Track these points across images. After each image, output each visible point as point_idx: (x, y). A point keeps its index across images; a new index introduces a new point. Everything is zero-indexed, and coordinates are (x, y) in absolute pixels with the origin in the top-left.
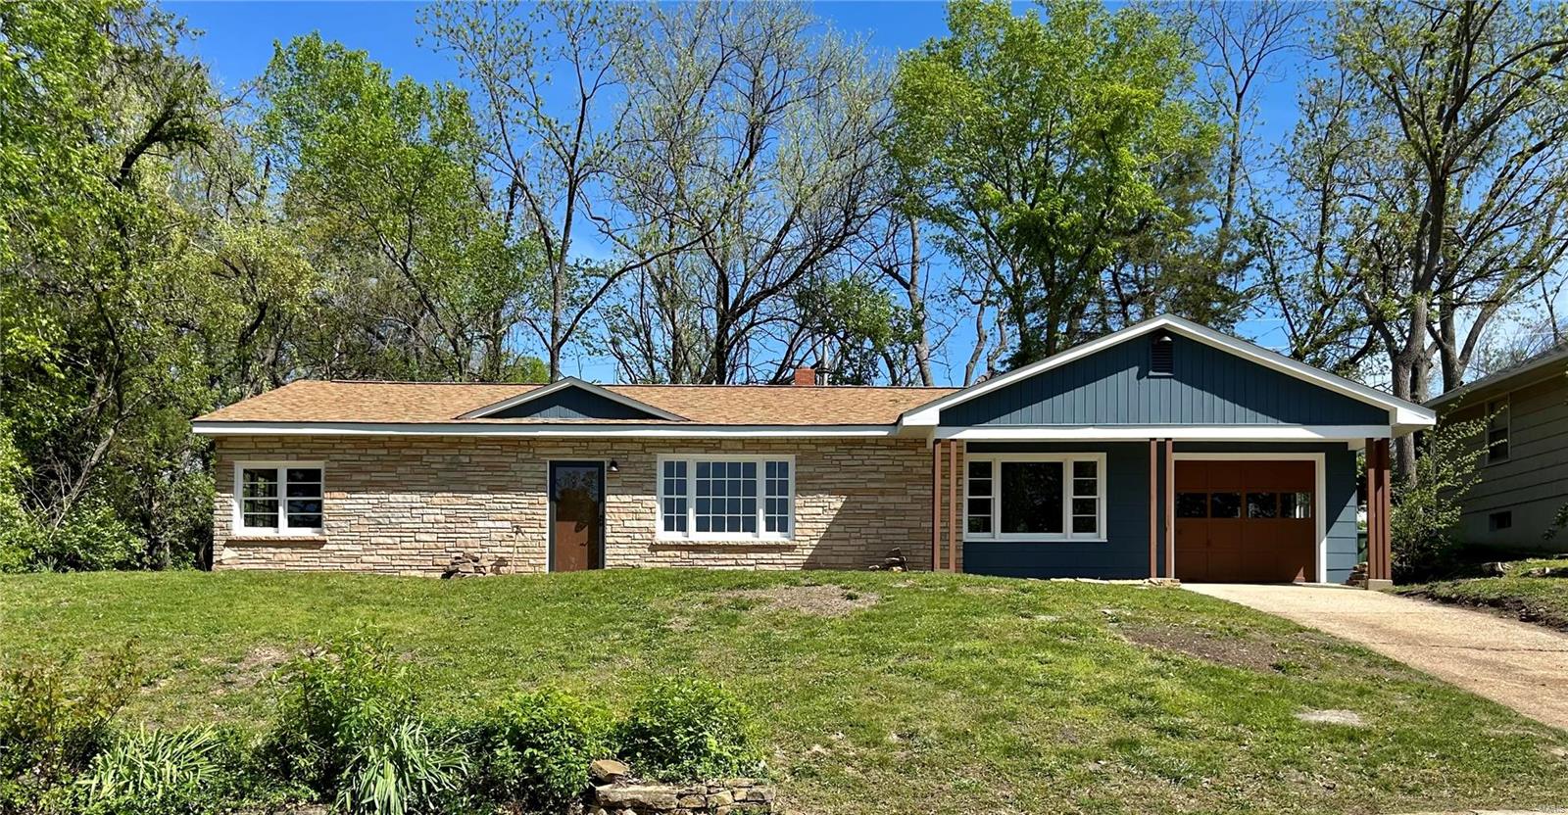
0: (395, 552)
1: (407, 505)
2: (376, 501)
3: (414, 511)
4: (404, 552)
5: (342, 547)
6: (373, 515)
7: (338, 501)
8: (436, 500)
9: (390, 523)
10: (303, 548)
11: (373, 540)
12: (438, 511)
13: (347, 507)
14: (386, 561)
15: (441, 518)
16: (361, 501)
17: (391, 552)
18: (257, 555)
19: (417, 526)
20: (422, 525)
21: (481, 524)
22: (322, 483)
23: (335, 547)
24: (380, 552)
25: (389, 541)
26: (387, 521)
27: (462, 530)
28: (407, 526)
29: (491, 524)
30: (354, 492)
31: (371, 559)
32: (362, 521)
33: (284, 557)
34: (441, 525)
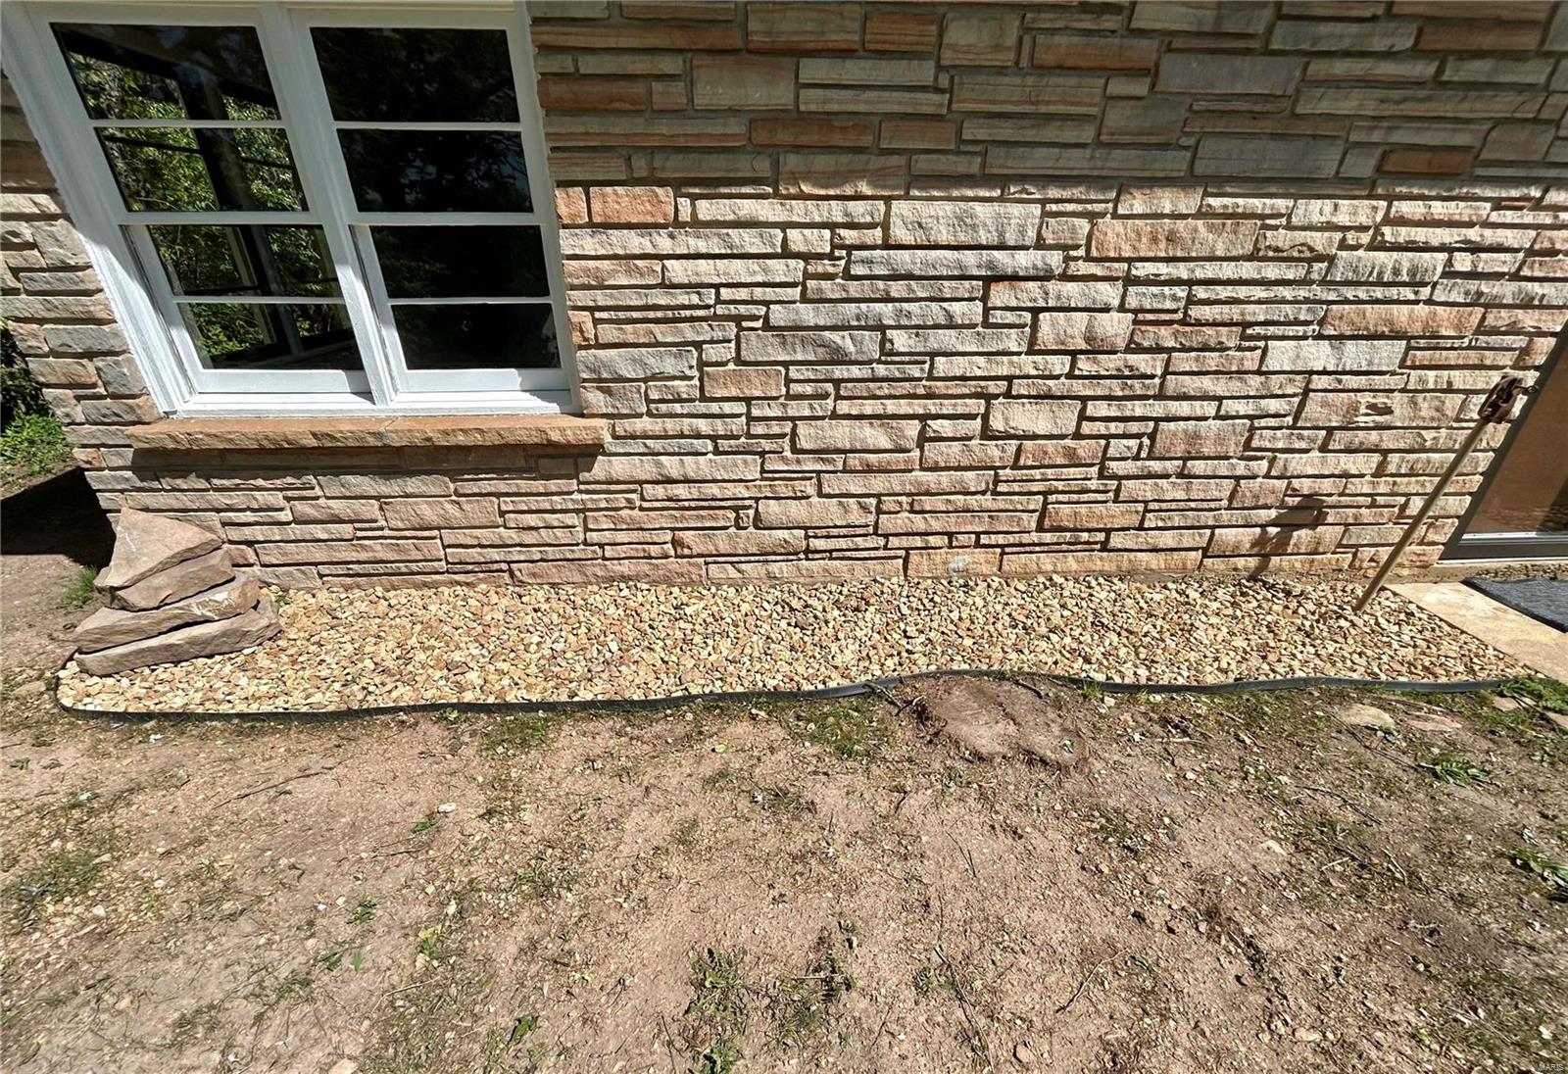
0: (895, 482)
1: (970, 258)
2: (821, 240)
3: (1001, 295)
4: (929, 478)
5: (671, 465)
6: (808, 314)
7: (636, 242)
8: (1114, 235)
9: (887, 353)
10: (502, 472)
11: (807, 436)
12: (1109, 293)
13: (678, 271)
14: (856, 516)
15: (1115, 326)
16: (748, 240)
17: (878, 483)
18: (303, 508)
19: (1003, 367)
20: (1028, 365)
21: (1281, 355)
22: (530, 127)
23: (644, 468)
24: (831, 485)
25: (874, 436)
26: (870, 342)
27: (1192, 384)
28: (958, 367)
29: (1319, 355)
30: (712, 186)
31: (796, 511)
32: (759, 347)
33: (428, 512)
34: (1110, 363)
